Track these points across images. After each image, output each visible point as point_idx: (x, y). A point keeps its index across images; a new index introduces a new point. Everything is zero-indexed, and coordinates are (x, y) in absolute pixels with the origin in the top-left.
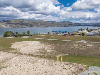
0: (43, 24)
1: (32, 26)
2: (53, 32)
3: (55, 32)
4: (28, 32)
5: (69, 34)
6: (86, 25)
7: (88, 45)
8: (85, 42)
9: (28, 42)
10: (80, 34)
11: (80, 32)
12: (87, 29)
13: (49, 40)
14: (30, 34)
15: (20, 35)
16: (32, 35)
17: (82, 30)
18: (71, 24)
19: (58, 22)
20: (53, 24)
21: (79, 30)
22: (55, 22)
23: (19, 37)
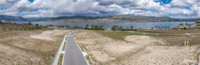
0: (143, 19)
1: (134, 20)
2: (156, 27)
3: (158, 27)
4: (132, 27)
5: (173, 28)
6: (184, 20)
7: (192, 36)
8: (189, 34)
9: (140, 36)
10: (182, 29)
11: (182, 27)
12: (186, 24)
13: (157, 34)
14: (133, 29)
15: (126, 30)
16: (136, 30)
17: (182, 25)
18: (170, 20)
19: (157, 18)
20: (153, 19)
21: (180, 25)
22: (154, 17)
23: (125, 31)
